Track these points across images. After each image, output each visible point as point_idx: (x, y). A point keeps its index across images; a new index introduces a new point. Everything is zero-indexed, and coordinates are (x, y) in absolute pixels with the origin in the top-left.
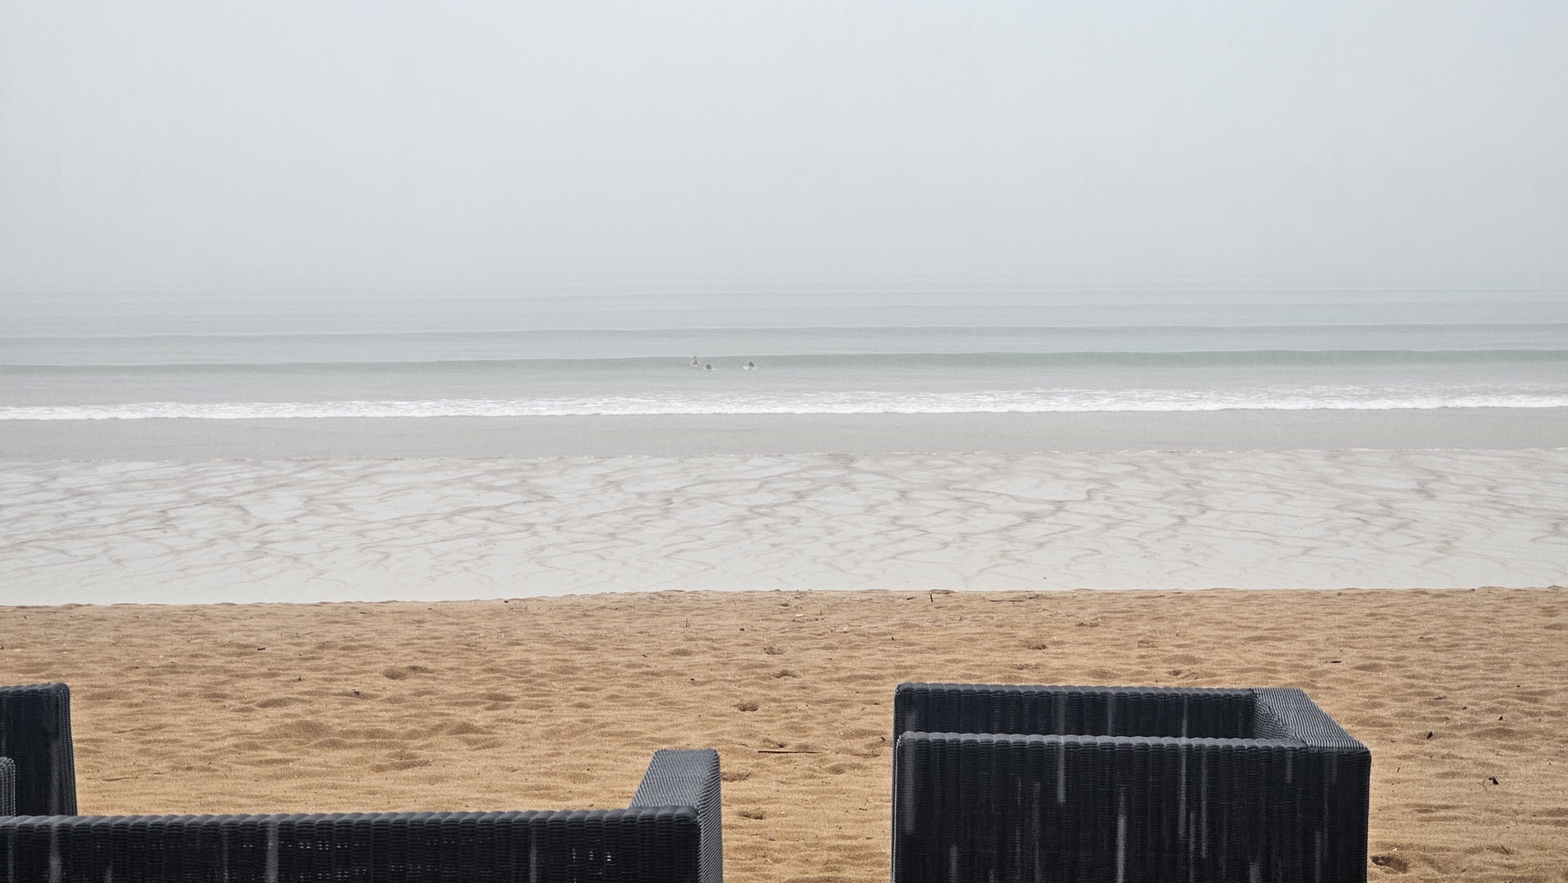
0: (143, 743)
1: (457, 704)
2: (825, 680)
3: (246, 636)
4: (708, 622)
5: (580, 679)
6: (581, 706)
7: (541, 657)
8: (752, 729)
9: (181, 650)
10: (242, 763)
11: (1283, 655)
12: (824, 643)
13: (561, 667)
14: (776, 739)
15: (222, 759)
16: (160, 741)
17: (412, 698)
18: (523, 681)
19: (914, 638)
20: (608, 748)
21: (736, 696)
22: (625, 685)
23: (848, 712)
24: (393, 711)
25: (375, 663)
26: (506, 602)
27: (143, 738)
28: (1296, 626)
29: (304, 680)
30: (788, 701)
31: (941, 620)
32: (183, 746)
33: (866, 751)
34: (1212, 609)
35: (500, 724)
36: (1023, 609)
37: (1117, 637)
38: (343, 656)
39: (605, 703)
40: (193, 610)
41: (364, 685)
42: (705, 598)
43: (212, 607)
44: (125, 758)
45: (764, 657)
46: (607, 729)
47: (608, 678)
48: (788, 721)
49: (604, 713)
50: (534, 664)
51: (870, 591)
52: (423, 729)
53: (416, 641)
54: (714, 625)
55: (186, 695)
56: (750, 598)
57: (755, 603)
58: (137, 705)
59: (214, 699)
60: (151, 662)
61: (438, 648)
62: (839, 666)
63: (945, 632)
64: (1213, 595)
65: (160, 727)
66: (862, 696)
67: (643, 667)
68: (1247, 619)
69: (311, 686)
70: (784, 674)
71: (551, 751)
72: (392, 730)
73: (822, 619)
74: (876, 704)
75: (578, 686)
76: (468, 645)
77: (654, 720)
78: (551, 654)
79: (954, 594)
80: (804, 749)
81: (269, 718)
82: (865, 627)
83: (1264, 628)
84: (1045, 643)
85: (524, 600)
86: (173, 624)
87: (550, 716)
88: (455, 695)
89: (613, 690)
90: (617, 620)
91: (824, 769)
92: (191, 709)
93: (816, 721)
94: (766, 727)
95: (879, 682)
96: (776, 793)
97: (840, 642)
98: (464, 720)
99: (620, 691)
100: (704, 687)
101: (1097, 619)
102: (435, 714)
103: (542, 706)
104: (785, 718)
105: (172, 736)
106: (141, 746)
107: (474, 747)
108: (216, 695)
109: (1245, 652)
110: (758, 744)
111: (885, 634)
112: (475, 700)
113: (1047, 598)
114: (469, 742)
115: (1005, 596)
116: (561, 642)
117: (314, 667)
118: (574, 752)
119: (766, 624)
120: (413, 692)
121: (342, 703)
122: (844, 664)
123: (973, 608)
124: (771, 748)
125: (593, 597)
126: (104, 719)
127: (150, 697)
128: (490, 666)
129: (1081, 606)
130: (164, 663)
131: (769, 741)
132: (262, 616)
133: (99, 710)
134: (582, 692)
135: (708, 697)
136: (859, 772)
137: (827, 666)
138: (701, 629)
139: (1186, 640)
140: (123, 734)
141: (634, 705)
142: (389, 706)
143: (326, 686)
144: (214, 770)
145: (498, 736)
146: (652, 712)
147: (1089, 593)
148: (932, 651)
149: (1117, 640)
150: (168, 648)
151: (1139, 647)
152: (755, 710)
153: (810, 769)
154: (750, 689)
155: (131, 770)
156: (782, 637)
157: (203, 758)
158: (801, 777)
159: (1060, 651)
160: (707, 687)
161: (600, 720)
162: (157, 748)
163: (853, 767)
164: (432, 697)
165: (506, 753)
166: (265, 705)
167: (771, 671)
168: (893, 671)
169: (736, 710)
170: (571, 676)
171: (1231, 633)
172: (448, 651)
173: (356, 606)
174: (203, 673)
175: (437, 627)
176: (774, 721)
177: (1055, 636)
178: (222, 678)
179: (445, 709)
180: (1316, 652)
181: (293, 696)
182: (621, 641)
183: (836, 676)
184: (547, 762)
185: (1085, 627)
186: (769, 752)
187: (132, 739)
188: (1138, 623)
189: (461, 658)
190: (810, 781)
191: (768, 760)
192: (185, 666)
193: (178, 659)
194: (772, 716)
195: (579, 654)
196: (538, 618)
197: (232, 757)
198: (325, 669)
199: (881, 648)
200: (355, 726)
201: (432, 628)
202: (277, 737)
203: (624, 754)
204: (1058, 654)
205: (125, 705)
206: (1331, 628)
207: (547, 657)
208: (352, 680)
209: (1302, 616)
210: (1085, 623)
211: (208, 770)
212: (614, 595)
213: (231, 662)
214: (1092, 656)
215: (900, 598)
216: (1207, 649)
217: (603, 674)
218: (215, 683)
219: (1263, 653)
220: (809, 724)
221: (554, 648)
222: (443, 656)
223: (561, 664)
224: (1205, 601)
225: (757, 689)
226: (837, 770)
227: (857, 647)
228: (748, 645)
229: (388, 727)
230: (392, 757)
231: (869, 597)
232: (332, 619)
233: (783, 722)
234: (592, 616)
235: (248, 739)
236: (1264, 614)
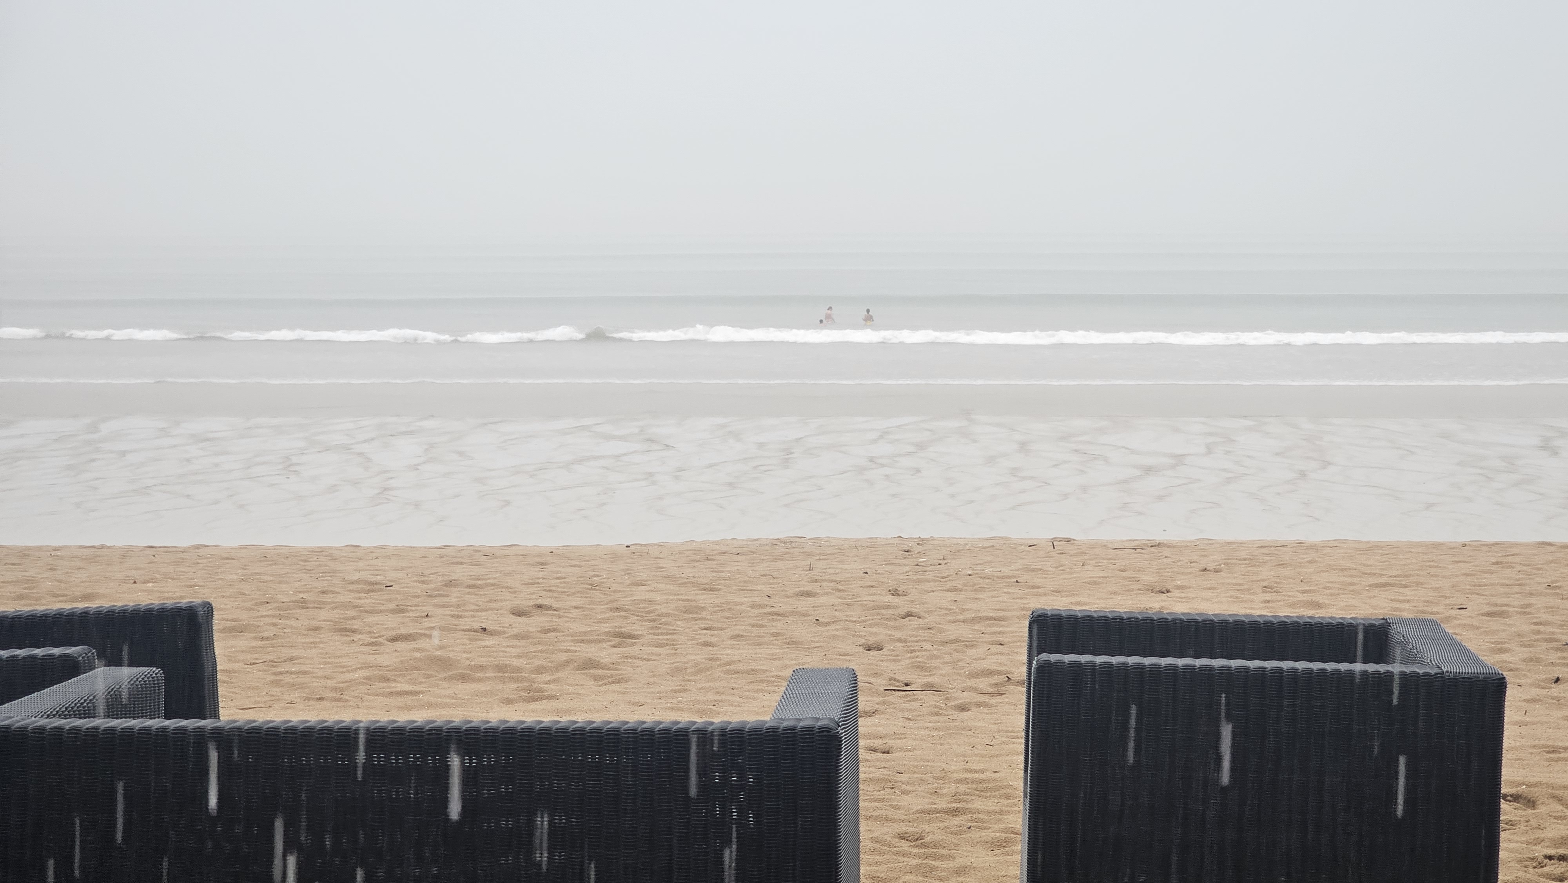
0: (275, 674)
1: (582, 641)
2: (950, 621)
3: (373, 575)
4: (832, 566)
5: (705, 619)
6: (707, 644)
7: (665, 597)
8: (878, 667)
9: (310, 586)
10: (373, 695)
11: (1408, 601)
12: (949, 585)
13: (685, 607)
14: (902, 678)
15: (353, 691)
16: (291, 673)
17: (539, 634)
18: (648, 620)
19: (1038, 581)
20: (734, 685)
21: (860, 636)
22: (750, 625)
23: (972, 652)
24: (520, 647)
25: (501, 601)
26: (627, 547)
27: (274, 670)
28: (1422, 573)
29: (432, 616)
30: (913, 641)
31: (1065, 565)
32: (314, 677)
33: (991, 690)
34: (1335, 557)
35: (626, 660)
36: (1146, 556)
37: (1241, 582)
38: (469, 593)
39: (729, 642)
40: (321, 551)
41: (490, 622)
42: (826, 544)
43: (337, 549)
44: (257, 688)
45: (889, 598)
46: (732, 667)
47: (733, 618)
48: (913, 660)
49: (729, 651)
50: (659, 604)
51: (992, 539)
52: (550, 664)
53: (541, 581)
54: (838, 568)
55: (316, 629)
56: (872, 545)
57: (878, 549)
58: (267, 638)
59: (344, 633)
60: (281, 597)
61: (564, 588)
62: (964, 607)
63: (1070, 576)
64: (1334, 545)
65: (291, 659)
66: (987, 638)
67: (768, 608)
68: (1371, 566)
69: (439, 622)
70: (909, 615)
71: (677, 688)
72: (518, 665)
73: (946, 564)
74: (1001, 644)
75: (703, 626)
76: (592, 585)
77: (779, 659)
78: (675, 595)
79: (1075, 542)
80: (930, 688)
81: (398, 652)
82: (988, 570)
83: (1390, 574)
84: (1169, 587)
85: (645, 545)
86: (301, 563)
87: (675, 653)
88: (580, 632)
89: (739, 629)
90: (739, 564)
91: (949, 706)
92: (321, 642)
93: (942, 660)
94: (892, 666)
95: (1003, 623)
96: (902, 729)
97: (965, 585)
98: (590, 655)
99: (745, 630)
100: (828, 628)
101: (1220, 565)
102: (561, 651)
103: (667, 644)
104: (910, 658)
105: (304, 668)
106: (273, 677)
107: (601, 683)
108: (346, 630)
109: (1370, 598)
110: (884, 682)
111: (1009, 577)
112: (599, 637)
113: (1169, 547)
114: (596, 678)
115: (1127, 544)
116: (685, 583)
117: (442, 604)
118: (700, 689)
119: (888, 568)
120: (539, 629)
121: (470, 640)
122: (969, 606)
123: (1096, 555)
124: (897, 686)
125: (713, 542)
126: (237, 651)
127: (281, 630)
128: (615, 605)
129: (1203, 553)
130: (294, 599)
131: (895, 680)
132: (388, 557)
133: (232, 642)
134: (705, 631)
135: (834, 637)
136: (985, 710)
137: (952, 607)
138: (824, 572)
139: (1310, 586)
140: (254, 666)
141: (759, 644)
142: (516, 642)
143: (454, 622)
144: (346, 701)
145: (624, 672)
146: (778, 651)
147: (1211, 542)
148: (1057, 594)
149: (1241, 585)
150: (297, 584)
151: (1263, 592)
152: (880, 650)
153: (936, 707)
154: (874, 630)
155: (264, 700)
156: (907, 579)
157: (335, 689)
158: (928, 714)
159: (1183, 595)
160: (833, 627)
161: (726, 659)
162: (288, 679)
163: (979, 705)
164: (558, 634)
165: (633, 688)
166: (394, 640)
167: (896, 612)
168: (1018, 613)
169: (861, 649)
170: (695, 616)
171: (1355, 580)
172: (573, 591)
173: (479, 549)
174: (333, 609)
175: (560, 569)
176: (899, 661)
177: (1178, 580)
178: (352, 613)
179: (571, 646)
180: (1442, 599)
181: (421, 631)
182: (745, 582)
183: (961, 617)
184: (673, 698)
185: (1208, 572)
186: (894, 690)
187: (265, 671)
188: (1261, 569)
189: (586, 597)
190: (936, 718)
191: (894, 698)
192: (314, 602)
193: (307, 595)
194: (898, 656)
195: (702, 594)
196: (659, 561)
197: (363, 689)
198: (452, 606)
199: (1005, 590)
200: (483, 661)
201: (556, 569)
202: (407, 670)
203: (749, 691)
204: (1181, 598)
205: (255, 638)
206: (1457, 576)
207: (671, 597)
208: (479, 617)
209: (1428, 564)
210: (1208, 568)
211: (339, 700)
212: (735, 541)
213: (360, 598)
214: (1216, 600)
215: (1022, 545)
216: (1332, 595)
217: (727, 614)
218: (345, 618)
219: (1388, 599)
220: (935, 663)
221: (678, 589)
222: (568, 595)
223: (686, 603)
224: (1329, 550)
225: (882, 629)
226: (963, 708)
227: (982, 589)
228: (872, 587)
229: (516, 663)
230: (520, 691)
231: (991, 544)
232: (456, 560)
233: (907, 661)
234: (714, 560)
235: (378, 672)
236: (1389, 561)
